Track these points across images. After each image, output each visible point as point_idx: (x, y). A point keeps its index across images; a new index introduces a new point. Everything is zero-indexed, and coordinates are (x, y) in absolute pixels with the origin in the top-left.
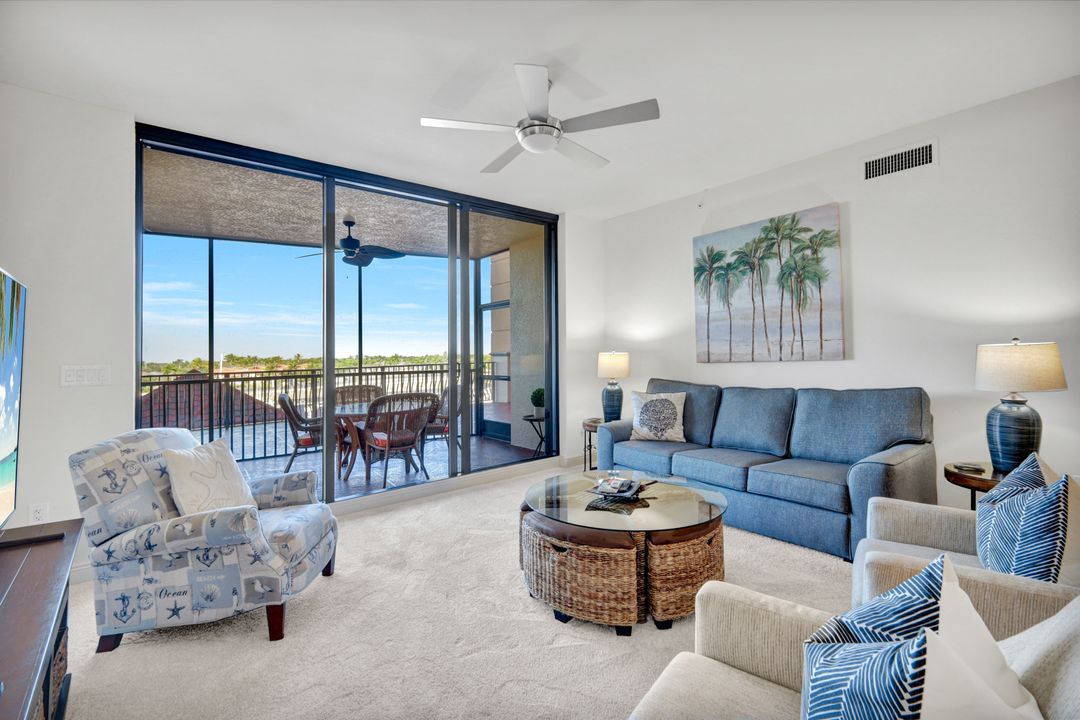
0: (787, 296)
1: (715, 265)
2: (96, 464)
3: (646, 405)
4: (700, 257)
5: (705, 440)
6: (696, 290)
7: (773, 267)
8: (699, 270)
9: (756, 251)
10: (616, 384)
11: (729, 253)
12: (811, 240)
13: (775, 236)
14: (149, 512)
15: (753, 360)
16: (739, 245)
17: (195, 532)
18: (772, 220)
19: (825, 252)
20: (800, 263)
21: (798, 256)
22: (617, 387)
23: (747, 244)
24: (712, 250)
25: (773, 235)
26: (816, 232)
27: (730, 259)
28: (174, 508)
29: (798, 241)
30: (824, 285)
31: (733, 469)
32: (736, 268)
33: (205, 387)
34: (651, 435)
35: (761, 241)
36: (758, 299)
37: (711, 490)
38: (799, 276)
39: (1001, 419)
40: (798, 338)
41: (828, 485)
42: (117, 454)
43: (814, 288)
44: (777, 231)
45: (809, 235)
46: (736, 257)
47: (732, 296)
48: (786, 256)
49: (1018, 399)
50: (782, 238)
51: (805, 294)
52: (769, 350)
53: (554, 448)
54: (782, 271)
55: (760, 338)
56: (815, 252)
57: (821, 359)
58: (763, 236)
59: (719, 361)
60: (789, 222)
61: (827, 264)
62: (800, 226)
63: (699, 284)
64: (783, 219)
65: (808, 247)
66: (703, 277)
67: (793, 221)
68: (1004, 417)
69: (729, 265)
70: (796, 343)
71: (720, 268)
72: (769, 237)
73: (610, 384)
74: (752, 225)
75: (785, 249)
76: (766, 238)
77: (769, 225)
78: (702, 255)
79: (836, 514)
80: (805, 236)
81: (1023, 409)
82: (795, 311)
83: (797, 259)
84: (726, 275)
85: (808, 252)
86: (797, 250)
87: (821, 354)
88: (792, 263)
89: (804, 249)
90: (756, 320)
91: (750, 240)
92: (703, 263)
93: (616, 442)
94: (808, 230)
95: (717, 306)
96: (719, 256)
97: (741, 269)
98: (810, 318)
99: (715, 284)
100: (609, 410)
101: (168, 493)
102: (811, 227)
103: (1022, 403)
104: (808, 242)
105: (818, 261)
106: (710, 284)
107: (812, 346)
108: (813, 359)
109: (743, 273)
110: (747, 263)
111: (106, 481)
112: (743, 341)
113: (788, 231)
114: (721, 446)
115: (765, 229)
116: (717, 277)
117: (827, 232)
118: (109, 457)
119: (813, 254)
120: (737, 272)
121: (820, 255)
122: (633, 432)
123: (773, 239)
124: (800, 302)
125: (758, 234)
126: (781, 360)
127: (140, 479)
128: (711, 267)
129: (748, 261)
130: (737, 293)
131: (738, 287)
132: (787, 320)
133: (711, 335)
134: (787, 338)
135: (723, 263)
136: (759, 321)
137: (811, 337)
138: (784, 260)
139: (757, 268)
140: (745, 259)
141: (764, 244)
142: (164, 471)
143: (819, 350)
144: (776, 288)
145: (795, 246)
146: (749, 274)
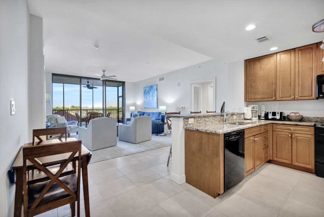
1: (146, 92)
2: (49, 117)
4: (144, 90)
6: (144, 96)
11: (147, 90)
14: (55, 123)
17: (60, 125)
25: (151, 88)
28: (57, 123)
33: (63, 111)
42: (51, 116)
45: (154, 89)
47: (147, 98)
66: (144, 94)
75: (152, 90)
77: (151, 86)
92: (144, 92)
99: (146, 96)
101: (57, 121)
109: (148, 94)
110: (149, 92)
111: (50, 119)
116: (146, 94)
117: (156, 89)
118: (51, 117)
125: (149, 88)
127: (54, 119)
133: (145, 104)
142: (56, 119)
144: (151, 97)
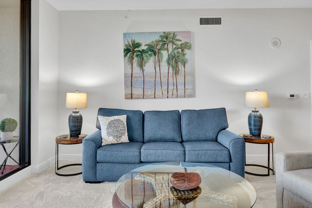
0: (171, 69)
1: (136, 49)
3: (109, 124)
4: (127, 44)
5: (140, 139)
6: (124, 61)
7: (165, 55)
8: (127, 51)
9: (157, 46)
10: (78, 112)
11: (143, 44)
12: (181, 45)
13: (166, 41)
15: (155, 98)
16: (149, 42)
18: (164, 33)
19: (186, 51)
20: (176, 54)
21: (176, 51)
22: (78, 114)
23: (152, 42)
24: (134, 41)
25: (165, 40)
26: (183, 42)
27: (143, 47)
29: (175, 44)
30: (186, 65)
31: (178, 152)
32: (147, 52)
34: (115, 141)
35: (159, 41)
36: (157, 69)
37: (203, 166)
38: (176, 60)
39: (254, 118)
40: (175, 88)
41: (222, 151)
43: (182, 66)
44: (167, 38)
45: (180, 43)
46: (147, 47)
47: (144, 66)
48: (170, 50)
49: (257, 110)
50: (169, 42)
51: (178, 69)
52: (162, 93)
53: (27, 161)
54: (169, 57)
55: (158, 88)
56: (183, 51)
57: (184, 97)
58: (160, 39)
59: (138, 98)
60: (172, 35)
61: (187, 57)
62: (177, 38)
63: (127, 58)
64: (169, 33)
65: (180, 48)
66: (129, 54)
67: (174, 35)
68: (255, 117)
69: (143, 50)
70: (174, 90)
71: (139, 51)
72: (163, 40)
73: (74, 112)
74: (155, 33)
75: (170, 47)
76: (162, 41)
77: (163, 35)
78: (128, 42)
79: (224, 163)
80: (179, 43)
81: (258, 114)
82: (174, 75)
83: (175, 52)
84: (142, 55)
85: (180, 50)
86: (175, 49)
87: (185, 95)
88: (173, 54)
89: (178, 48)
90: (156, 79)
91: (154, 40)
92: (129, 48)
93: (98, 148)
94: (180, 40)
95: (137, 70)
96: (138, 45)
97: (150, 53)
98: (180, 79)
99: (135, 59)
100: (73, 129)
102: (181, 40)
103: (258, 111)
104: (180, 46)
105: (184, 55)
106: (133, 59)
107: (181, 92)
108: (181, 97)
109: (150, 55)
110: (153, 51)
112: (150, 89)
113: (171, 39)
114: (150, 141)
115: (161, 36)
116: (137, 56)
117: (187, 43)
119: (182, 51)
120: (147, 55)
121: (184, 52)
122: (103, 140)
123: (165, 41)
124: (176, 73)
125: (158, 38)
126: (168, 97)
128: (133, 50)
129: (153, 50)
130: (147, 64)
131: (148, 62)
132: (171, 80)
133: (133, 85)
134: (171, 87)
135: (141, 49)
136: (158, 79)
137: (181, 87)
138: (169, 52)
139: (157, 54)
140: (152, 49)
141: (161, 43)
143: (184, 93)
144: (166, 64)
145: (174, 46)
146: (153, 56)
